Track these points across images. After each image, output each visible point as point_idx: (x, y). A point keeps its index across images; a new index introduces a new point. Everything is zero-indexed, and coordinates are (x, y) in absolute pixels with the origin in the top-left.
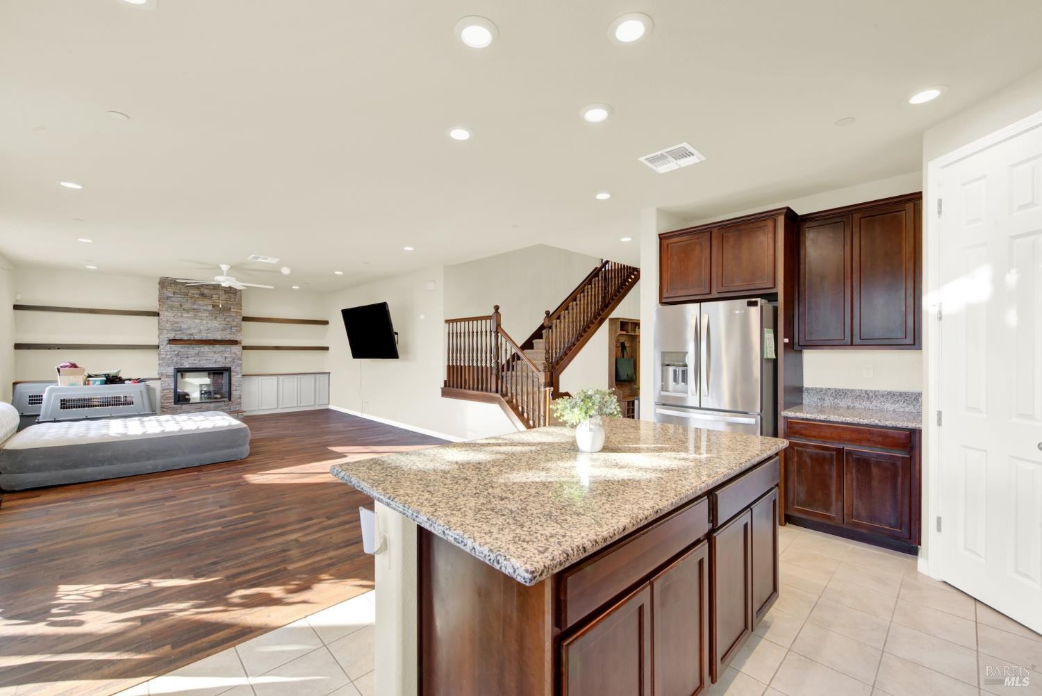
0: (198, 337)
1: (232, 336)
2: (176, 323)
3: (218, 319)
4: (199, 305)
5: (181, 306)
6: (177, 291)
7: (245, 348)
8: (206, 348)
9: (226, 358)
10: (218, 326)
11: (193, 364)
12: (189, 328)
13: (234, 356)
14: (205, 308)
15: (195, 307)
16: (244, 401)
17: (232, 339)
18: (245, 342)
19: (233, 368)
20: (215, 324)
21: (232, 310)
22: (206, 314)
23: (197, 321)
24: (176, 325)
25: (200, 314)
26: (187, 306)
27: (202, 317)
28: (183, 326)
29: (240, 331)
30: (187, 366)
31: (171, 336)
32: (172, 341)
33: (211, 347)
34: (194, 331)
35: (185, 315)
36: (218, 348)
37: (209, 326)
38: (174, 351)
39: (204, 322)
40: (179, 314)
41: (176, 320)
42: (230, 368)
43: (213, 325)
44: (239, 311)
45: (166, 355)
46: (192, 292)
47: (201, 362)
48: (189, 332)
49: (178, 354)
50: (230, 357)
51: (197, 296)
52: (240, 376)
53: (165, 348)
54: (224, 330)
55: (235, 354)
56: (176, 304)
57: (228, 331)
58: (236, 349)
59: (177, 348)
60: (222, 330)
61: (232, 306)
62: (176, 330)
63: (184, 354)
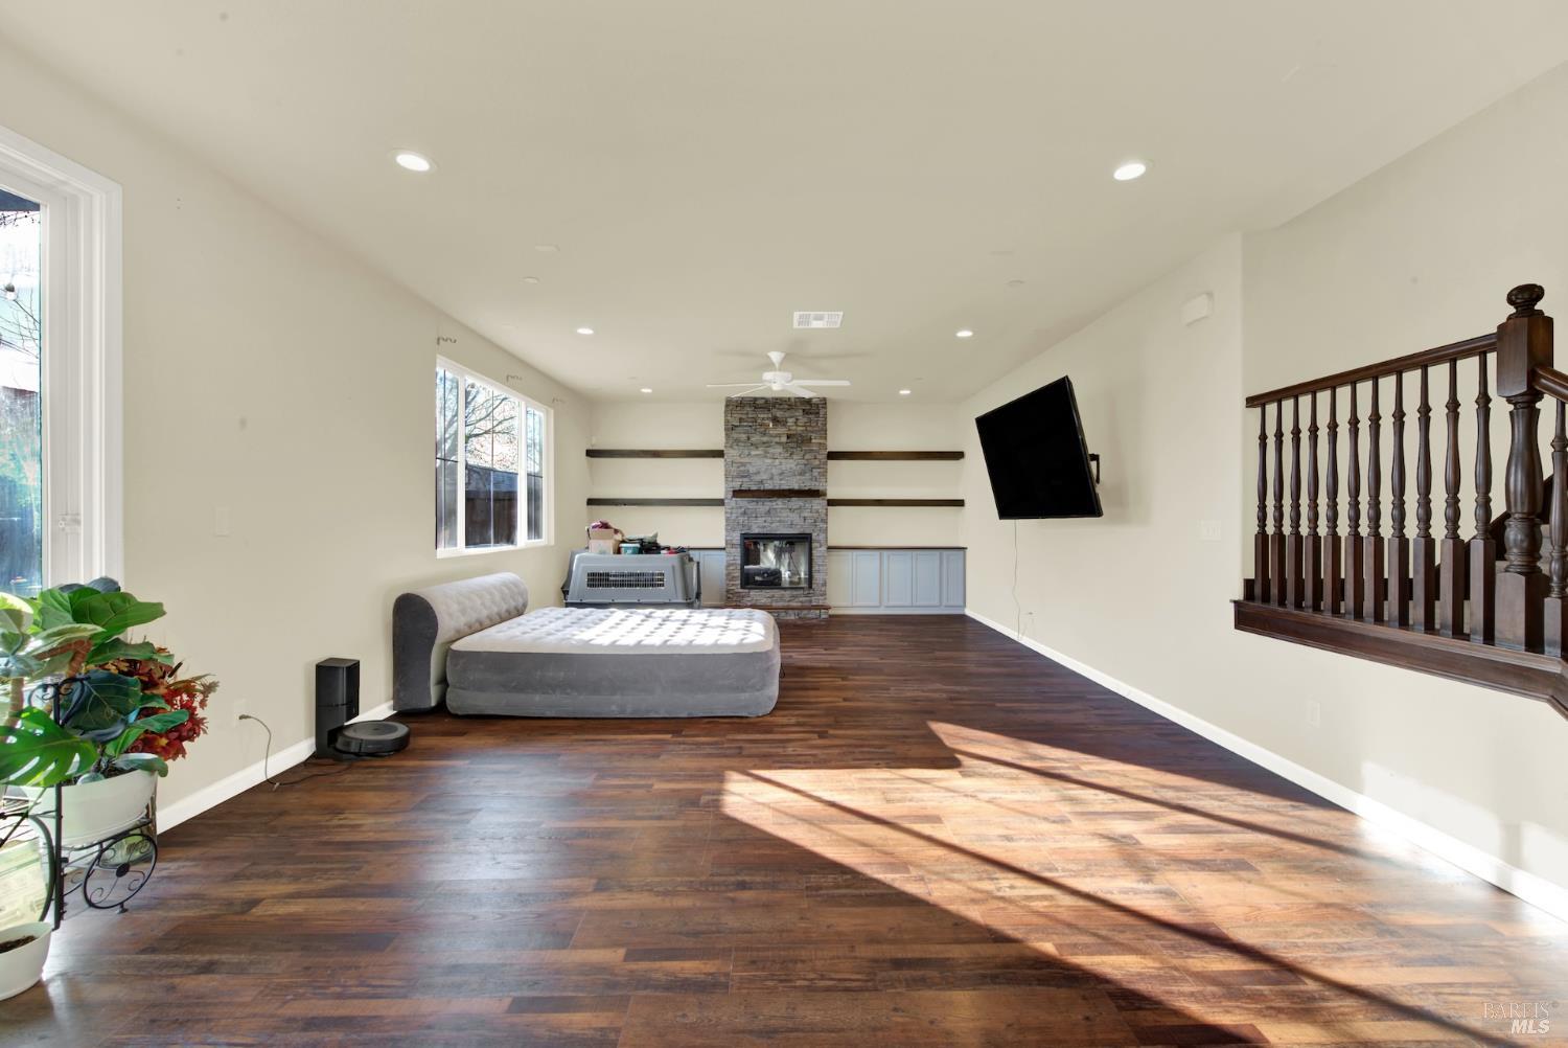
0: (768, 486)
1: (813, 483)
2: (743, 464)
3: (795, 457)
4: (771, 436)
5: (749, 438)
6: (744, 417)
7: (832, 503)
8: (779, 503)
9: (805, 518)
10: (793, 466)
11: (766, 527)
12: (759, 473)
13: (815, 515)
14: (777, 440)
15: (765, 439)
16: (831, 590)
17: (813, 488)
18: (832, 494)
19: (814, 536)
20: (791, 464)
21: (813, 441)
22: (779, 450)
23: (769, 461)
24: (742, 468)
25: (771, 450)
26: (755, 438)
27: (774, 454)
28: (752, 470)
29: (824, 474)
30: (756, 531)
31: (737, 485)
32: (737, 493)
33: (786, 500)
34: (764, 477)
35: (753, 453)
36: (796, 502)
37: (783, 467)
38: (741, 507)
39: (777, 462)
40: (746, 452)
41: (743, 461)
42: (811, 535)
43: (788, 466)
44: (822, 441)
45: (731, 513)
46: (762, 416)
47: (774, 525)
48: (758, 478)
49: (745, 513)
50: (811, 518)
51: (767, 422)
52: (824, 548)
53: (733, 502)
54: (802, 473)
55: (817, 512)
56: (743, 436)
57: (808, 476)
58: (818, 504)
59: (743, 502)
60: (800, 474)
61: (813, 435)
62: (743, 477)
63: (752, 513)
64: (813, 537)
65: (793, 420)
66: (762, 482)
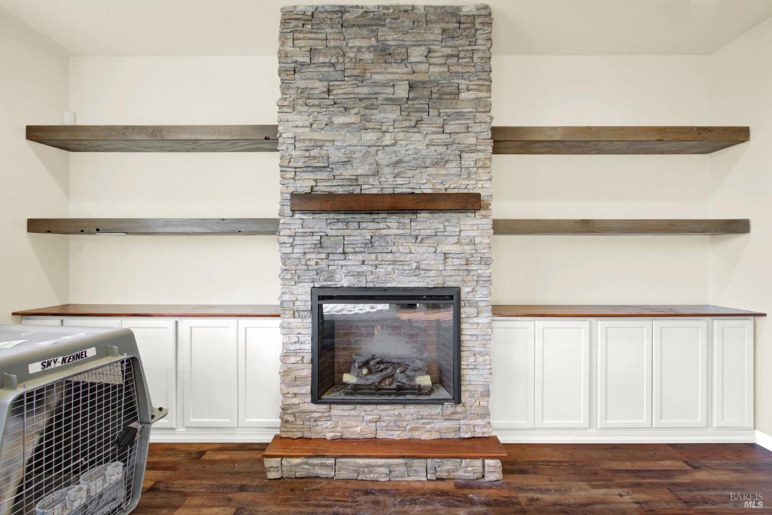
0: (371, 187)
1: (462, 182)
2: (318, 144)
3: (424, 128)
4: (375, 84)
5: (329, 92)
6: (320, 45)
7: (502, 227)
8: (392, 225)
9: (446, 255)
11: (360, 274)
12: (350, 161)
13: (468, 249)
14: (388, 92)
15: (364, 91)
16: (495, 404)
17: (463, 192)
18: (502, 209)
19: (465, 290)
20: (417, 144)
21: (463, 95)
22: (392, 114)
23: (372, 137)
24: (315, 152)
25: (377, 116)
26: (343, 89)
28: (336, 155)
30: (345, 283)
31: (304, 185)
32: (305, 203)
33: (406, 219)
34: (362, 169)
35: (339, 120)
37: (401, 150)
38: (312, 234)
39: (388, 139)
41: (316, 136)
42: (458, 290)
43: (412, 147)
44: (480, 95)
46: (357, 43)
47: (381, 270)
48: (348, 172)
49: (320, 245)
50: (459, 255)
51: (368, 56)
53: (297, 222)
54: (440, 161)
55: (472, 242)
56: (318, 84)
57: (452, 167)
58: (473, 226)
59: (319, 223)
60: (436, 163)
61: (463, 84)
62: (317, 169)
63: (336, 244)
64: (463, 296)
65: (423, 50)
66: (355, 180)
